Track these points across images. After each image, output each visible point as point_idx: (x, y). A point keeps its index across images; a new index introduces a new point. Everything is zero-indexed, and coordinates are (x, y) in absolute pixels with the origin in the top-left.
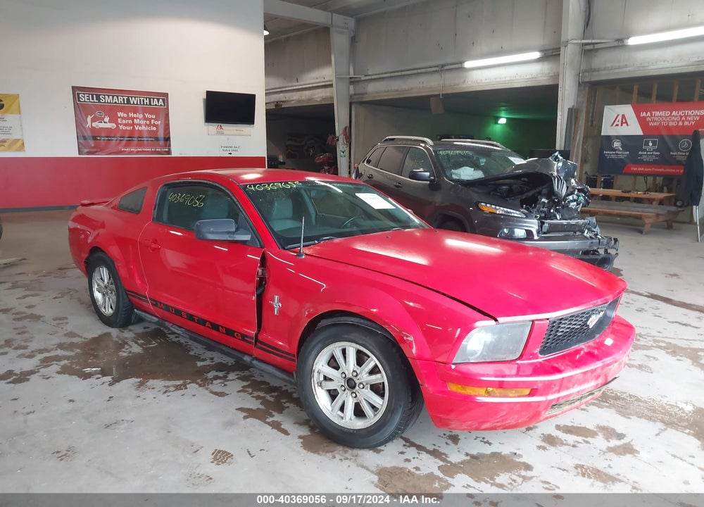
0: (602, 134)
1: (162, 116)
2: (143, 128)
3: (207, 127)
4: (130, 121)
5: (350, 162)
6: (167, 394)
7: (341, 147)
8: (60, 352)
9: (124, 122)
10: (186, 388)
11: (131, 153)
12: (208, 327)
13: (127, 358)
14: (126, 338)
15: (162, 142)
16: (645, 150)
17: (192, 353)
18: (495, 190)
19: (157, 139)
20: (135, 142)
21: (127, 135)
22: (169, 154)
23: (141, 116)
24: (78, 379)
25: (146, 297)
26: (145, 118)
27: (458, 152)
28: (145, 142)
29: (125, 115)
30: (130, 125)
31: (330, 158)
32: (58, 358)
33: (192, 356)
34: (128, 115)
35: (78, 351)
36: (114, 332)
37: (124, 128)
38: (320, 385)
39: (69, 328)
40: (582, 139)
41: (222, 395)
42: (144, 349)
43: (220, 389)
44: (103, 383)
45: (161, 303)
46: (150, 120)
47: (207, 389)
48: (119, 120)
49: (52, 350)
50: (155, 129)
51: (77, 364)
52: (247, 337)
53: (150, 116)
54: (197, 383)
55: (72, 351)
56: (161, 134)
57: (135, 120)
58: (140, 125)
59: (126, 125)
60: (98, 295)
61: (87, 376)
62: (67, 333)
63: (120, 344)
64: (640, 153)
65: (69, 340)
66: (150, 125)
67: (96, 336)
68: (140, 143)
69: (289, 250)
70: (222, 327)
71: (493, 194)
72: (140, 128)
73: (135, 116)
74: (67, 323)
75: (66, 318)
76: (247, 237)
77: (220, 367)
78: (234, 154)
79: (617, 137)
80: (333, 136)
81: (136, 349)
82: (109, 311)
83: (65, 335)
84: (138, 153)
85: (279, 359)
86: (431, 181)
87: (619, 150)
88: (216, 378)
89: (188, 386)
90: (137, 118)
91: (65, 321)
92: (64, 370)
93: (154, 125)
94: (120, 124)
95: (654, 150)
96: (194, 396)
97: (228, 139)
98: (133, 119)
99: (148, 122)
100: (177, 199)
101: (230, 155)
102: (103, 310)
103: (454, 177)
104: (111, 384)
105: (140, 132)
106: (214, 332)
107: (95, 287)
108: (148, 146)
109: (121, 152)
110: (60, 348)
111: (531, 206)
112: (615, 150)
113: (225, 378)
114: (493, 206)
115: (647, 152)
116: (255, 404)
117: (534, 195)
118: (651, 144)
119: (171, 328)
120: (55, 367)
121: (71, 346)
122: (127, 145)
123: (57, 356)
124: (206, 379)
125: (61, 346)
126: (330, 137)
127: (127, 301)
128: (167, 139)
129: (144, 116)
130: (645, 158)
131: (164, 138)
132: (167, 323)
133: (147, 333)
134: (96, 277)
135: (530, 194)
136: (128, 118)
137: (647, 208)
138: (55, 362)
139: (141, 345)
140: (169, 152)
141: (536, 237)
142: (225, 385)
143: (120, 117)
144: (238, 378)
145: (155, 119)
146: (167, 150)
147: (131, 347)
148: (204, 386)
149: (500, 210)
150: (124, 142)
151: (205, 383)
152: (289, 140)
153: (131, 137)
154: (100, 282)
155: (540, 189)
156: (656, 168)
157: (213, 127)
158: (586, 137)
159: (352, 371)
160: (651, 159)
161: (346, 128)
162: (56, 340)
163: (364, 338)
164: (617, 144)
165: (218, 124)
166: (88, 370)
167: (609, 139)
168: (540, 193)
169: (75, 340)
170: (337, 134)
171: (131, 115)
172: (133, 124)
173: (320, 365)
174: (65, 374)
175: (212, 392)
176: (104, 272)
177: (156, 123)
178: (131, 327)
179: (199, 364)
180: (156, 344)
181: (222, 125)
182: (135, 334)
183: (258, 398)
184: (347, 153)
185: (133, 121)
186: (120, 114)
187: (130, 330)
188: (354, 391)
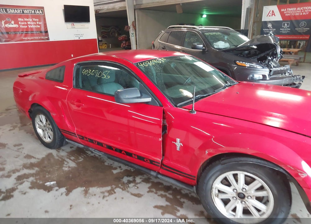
0: (262, 21)
1: (42, 20)
2: (33, 26)
3: (66, 25)
4: (26, 23)
5: (136, 39)
6: (105, 199)
7: (131, 31)
8: (26, 171)
9: (22, 23)
10: (115, 193)
11: (28, 40)
12: (123, 154)
13: (69, 172)
14: (63, 156)
15: (44, 34)
16: (283, 28)
17: (106, 164)
18: (241, 54)
19: (41, 32)
20: (30, 34)
21: (25, 31)
22: (48, 40)
23: (31, 20)
24: (44, 192)
25: (75, 134)
26: (33, 21)
27: (214, 33)
28: (35, 34)
29: (23, 20)
30: (26, 25)
31: (125, 37)
32: (26, 176)
33: (107, 166)
34: (24, 19)
35: (37, 169)
36: (54, 152)
37: (23, 27)
38: (217, 196)
39: (25, 152)
40: (252, 24)
41: (139, 196)
42: (77, 164)
43: (136, 191)
44: (62, 194)
45: (86, 138)
46: (36, 22)
47: (128, 192)
48: (20, 23)
49: (20, 169)
50: (39, 26)
51: (40, 179)
52: (154, 162)
53: (36, 20)
54: (120, 188)
55: (33, 169)
56: (43, 29)
57: (28, 22)
58: (31, 25)
59: (23, 25)
60: (40, 131)
61: (49, 189)
62: (26, 156)
63: (61, 161)
64: (281, 29)
65: (29, 161)
66: (36, 25)
67: (44, 156)
68: (32, 35)
69: (181, 106)
70: (135, 155)
71: (240, 56)
72: (31, 27)
73: (28, 20)
74: (23, 148)
75: (21, 145)
76: (149, 100)
77: (128, 173)
78: (81, 38)
79: (270, 22)
80: (127, 26)
81: (72, 164)
82: (48, 140)
83: (25, 157)
84: (32, 40)
85: (181, 177)
86: (203, 50)
87: (271, 28)
88: (129, 182)
89: (115, 191)
90: (29, 21)
91: (21, 147)
92: (34, 186)
93: (38, 25)
94: (20, 25)
95: (288, 28)
96: (123, 198)
97: (77, 30)
98: (27, 22)
99: (35, 23)
100: (89, 73)
101: (79, 39)
102: (44, 139)
103: (216, 47)
104: (67, 194)
105: (32, 28)
106: (128, 157)
107: (37, 126)
108: (37, 36)
109: (22, 40)
110: (25, 168)
111: (262, 61)
112: (268, 28)
113: (134, 181)
114: (244, 63)
115: (284, 29)
116: (163, 202)
117: (264, 56)
118: (286, 25)
119: (94, 152)
120: (27, 184)
121: (32, 166)
122: (26, 36)
123: (25, 174)
124: (124, 183)
125: (25, 166)
126: (126, 27)
127: (60, 134)
128: (46, 32)
129: (33, 20)
130: (283, 32)
131: (45, 31)
132: (90, 149)
133: (73, 151)
134: (37, 120)
135: (262, 55)
136: (24, 21)
137: (289, 56)
138: (25, 180)
139: (73, 161)
140: (48, 39)
141: (268, 79)
142: (138, 188)
143: (20, 21)
144: (143, 181)
145: (39, 21)
146: (47, 38)
147: (68, 162)
148: (125, 190)
149: (248, 65)
150: (24, 35)
151: (125, 187)
152: (103, 29)
153: (27, 32)
154: (40, 123)
155: (268, 52)
156: (288, 36)
157: (69, 25)
158: (254, 23)
159: (242, 188)
160: (286, 32)
161: (133, 22)
162: (20, 162)
163: (254, 169)
164: (270, 25)
165: (72, 23)
166: (48, 184)
167: (266, 23)
168: (268, 55)
169: (33, 161)
170: (129, 25)
171: (26, 19)
172: (27, 25)
173: (218, 185)
174: (34, 188)
175: (132, 194)
176: (43, 118)
177: (40, 23)
178: (62, 148)
179: (115, 172)
180: (82, 159)
181: (74, 23)
182: (67, 152)
183: (162, 196)
184: (134, 34)
185: (27, 23)
186: (20, 19)
187: (63, 150)
188: (244, 200)
